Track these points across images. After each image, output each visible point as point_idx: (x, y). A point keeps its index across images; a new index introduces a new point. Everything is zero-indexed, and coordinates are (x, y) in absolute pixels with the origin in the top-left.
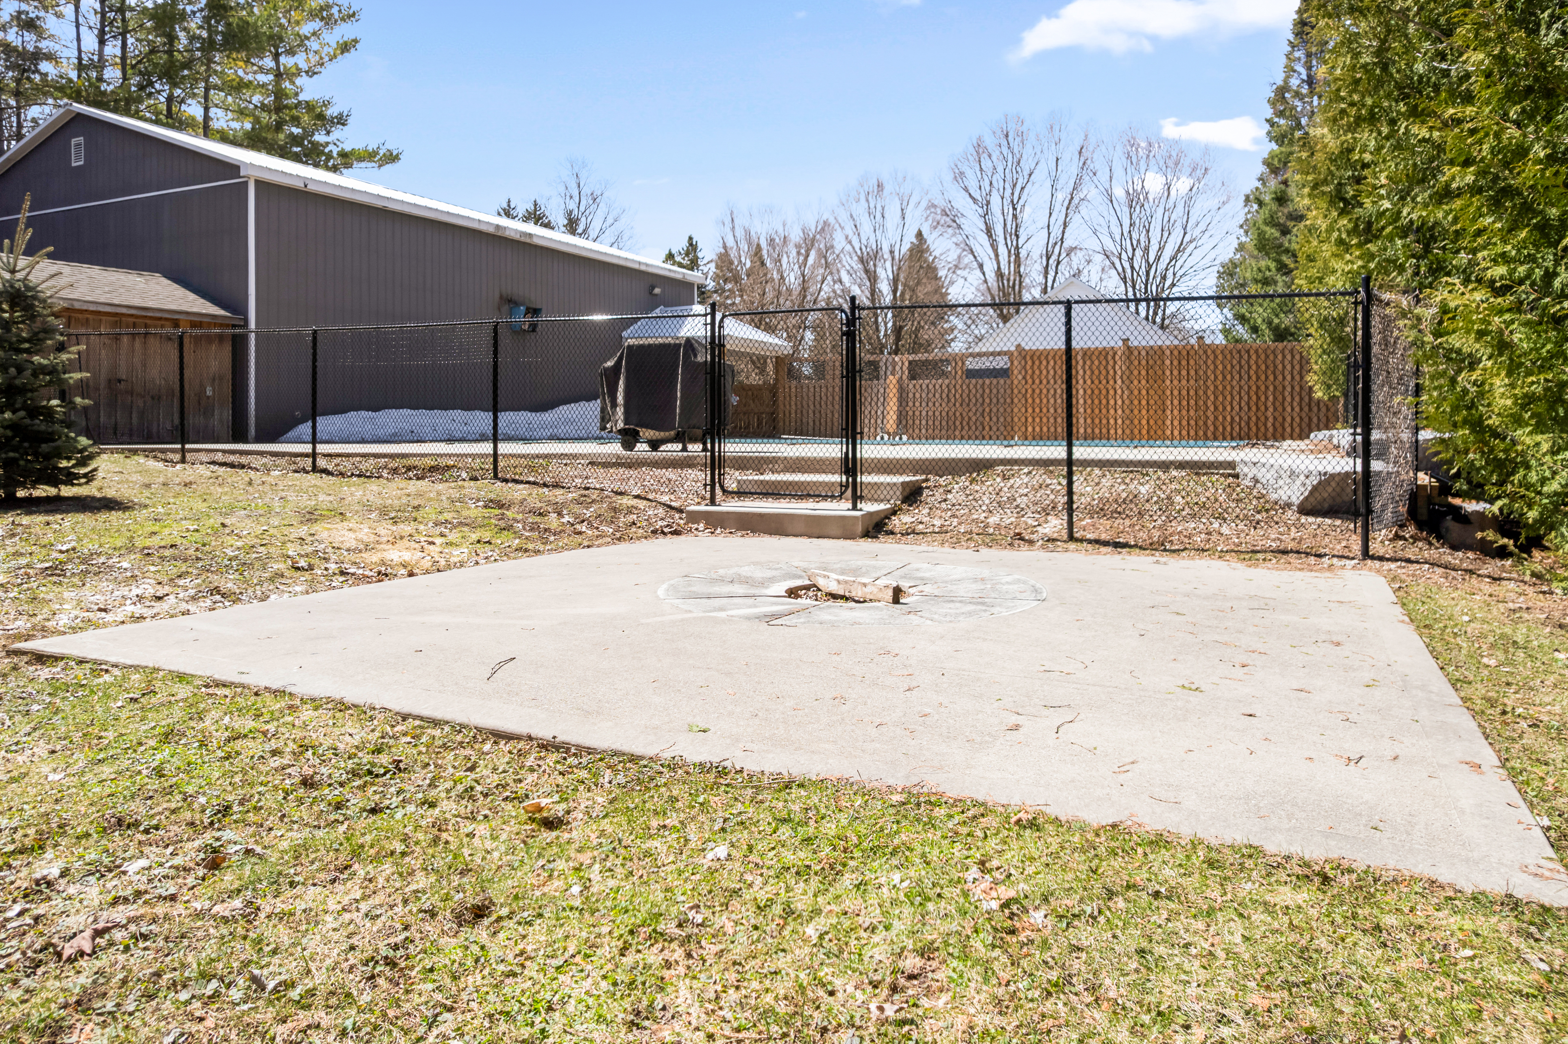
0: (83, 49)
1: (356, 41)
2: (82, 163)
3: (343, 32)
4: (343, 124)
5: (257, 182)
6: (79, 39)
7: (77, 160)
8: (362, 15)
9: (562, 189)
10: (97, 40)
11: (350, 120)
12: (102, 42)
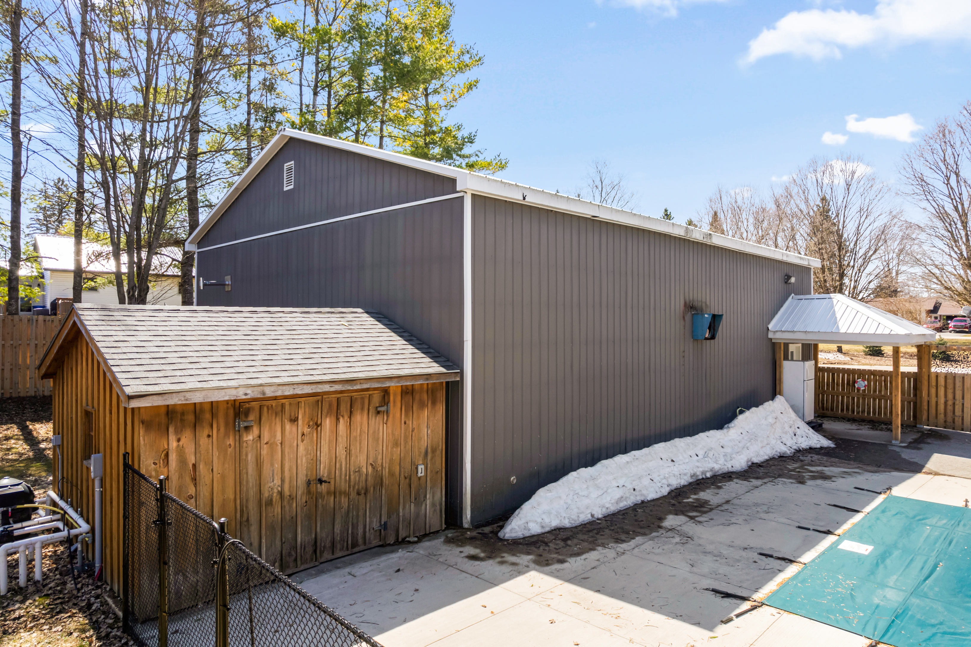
0: (303, 102)
1: (477, 82)
2: (292, 187)
3: (470, 75)
4: (471, 142)
5: (472, 194)
6: (301, 95)
7: (289, 184)
8: (485, 60)
9: (591, 182)
10: (312, 93)
11: (477, 140)
12: (316, 94)
